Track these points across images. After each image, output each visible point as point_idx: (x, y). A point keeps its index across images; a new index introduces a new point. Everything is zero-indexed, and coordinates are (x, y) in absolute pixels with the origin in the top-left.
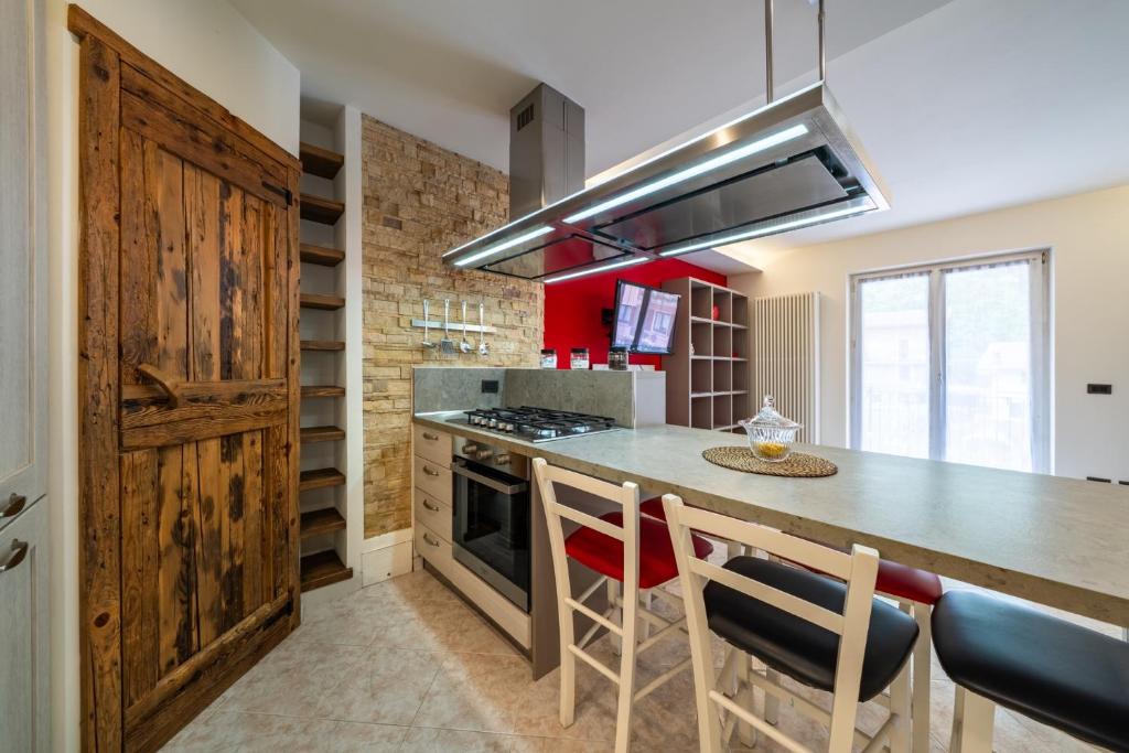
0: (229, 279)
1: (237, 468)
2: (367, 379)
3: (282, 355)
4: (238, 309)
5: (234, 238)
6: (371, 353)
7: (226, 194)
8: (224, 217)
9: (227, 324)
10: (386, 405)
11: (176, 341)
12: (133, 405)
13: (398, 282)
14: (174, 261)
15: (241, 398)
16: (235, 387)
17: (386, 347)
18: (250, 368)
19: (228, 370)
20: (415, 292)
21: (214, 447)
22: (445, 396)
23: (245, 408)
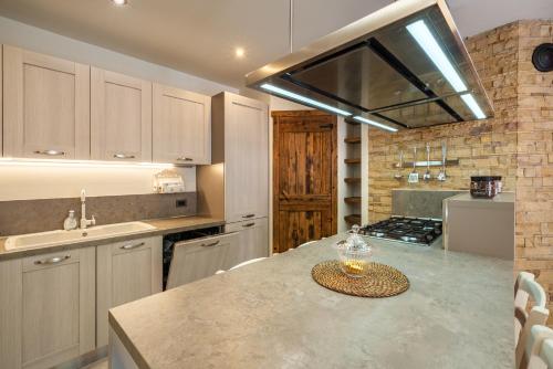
0: (309, 162)
1: (311, 222)
2: (371, 195)
3: (328, 185)
4: (312, 171)
5: (311, 149)
6: (372, 183)
7: (308, 135)
8: (307, 143)
9: (308, 177)
10: (379, 209)
11: (292, 183)
12: (281, 200)
13: (386, 144)
14: (293, 161)
15: (311, 200)
16: (310, 196)
17: (380, 179)
18: (317, 190)
19: (308, 191)
20: (395, 147)
21: (303, 214)
22: (412, 207)
23: (315, 203)
